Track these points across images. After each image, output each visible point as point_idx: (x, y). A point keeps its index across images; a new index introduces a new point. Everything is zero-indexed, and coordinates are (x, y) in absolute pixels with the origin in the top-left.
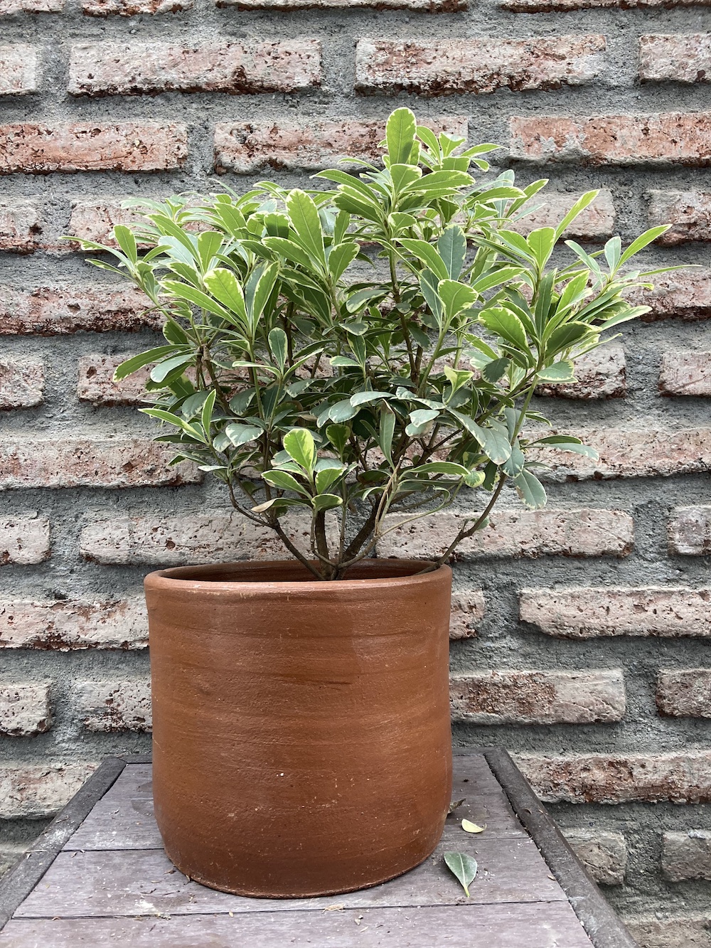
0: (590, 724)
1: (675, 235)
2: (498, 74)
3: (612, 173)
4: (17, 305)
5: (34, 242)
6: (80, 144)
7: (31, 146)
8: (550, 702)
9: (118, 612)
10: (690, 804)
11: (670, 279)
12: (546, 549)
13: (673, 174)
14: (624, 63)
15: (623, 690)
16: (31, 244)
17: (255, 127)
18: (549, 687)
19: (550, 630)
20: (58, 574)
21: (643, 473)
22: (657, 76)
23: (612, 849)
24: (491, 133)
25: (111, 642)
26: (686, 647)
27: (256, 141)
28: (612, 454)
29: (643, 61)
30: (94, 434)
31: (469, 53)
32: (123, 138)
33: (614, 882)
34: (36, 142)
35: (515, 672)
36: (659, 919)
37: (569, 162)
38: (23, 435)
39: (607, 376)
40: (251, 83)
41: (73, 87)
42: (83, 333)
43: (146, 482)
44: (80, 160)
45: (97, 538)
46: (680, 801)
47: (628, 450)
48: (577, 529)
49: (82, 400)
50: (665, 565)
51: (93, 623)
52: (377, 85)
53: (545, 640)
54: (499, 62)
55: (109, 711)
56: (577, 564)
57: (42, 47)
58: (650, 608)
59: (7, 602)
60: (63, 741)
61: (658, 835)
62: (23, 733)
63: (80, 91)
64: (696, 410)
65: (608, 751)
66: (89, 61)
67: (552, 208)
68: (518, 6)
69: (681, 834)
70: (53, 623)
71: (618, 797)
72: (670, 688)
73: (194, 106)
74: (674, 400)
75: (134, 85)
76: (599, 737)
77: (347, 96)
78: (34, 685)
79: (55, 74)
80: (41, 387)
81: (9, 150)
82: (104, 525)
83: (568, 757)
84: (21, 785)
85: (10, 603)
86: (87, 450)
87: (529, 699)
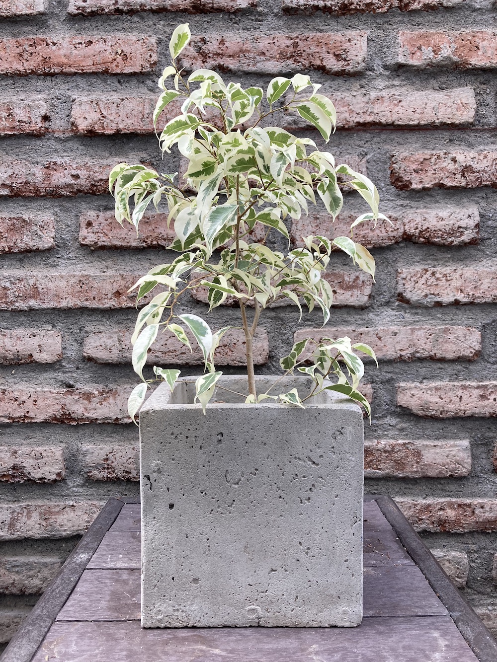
0: (445, 478)
3: (475, 75)
4: (34, 175)
5: (45, 128)
6: (77, 52)
7: (41, 54)
8: (418, 463)
9: (111, 398)
12: (418, 355)
15: (470, 455)
16: (43, 129)
17: (208, 39)
18: (417, 452)
19: (419, 412)
20: (67, 370)
21: (490, 300)
23: (458, 563)
24: (384, 44)
25: (107, 418)
27: (209, 50)
28: (468, 286)
30: (91, 269)
32: (109, 48)
33: (460, 586)
34: (45, 51)
35: (392, 442)
36: (490, 611)
37: (443, 66)
38: (41, 270)
39: (466, 228)
40: (204, 5)
41: (72, 9)
42: (82, 196)
43: (130, 305)
44: (77, 65)
45: (96, 345)
47: (480, 283)
48: (441, 340)
49: (82, 245)
51: (94, 405)
52: (299, 6)
53: (415, 419)
55: (106, 466)
56: (439, 365)
58: (492, 397)
59: (31, 390)
60: (74, 487)
61: (491, 554)
62: (46, 481)
63: (77, 12)
65: (457, 496)
67: (429, 102)
70: (65, 405)
71: (464, 528)
73: (162, 23)
75: (117, 7)
76: (452, 487)
77: (276, 15)
78: (52, 448)
80: (53, 235)
81: (25, 58)
82: (100, 335)
83: (429, 501)
84: (46, 515)
85: (34, 390)
86: (87, 282)
87: (403, 460)
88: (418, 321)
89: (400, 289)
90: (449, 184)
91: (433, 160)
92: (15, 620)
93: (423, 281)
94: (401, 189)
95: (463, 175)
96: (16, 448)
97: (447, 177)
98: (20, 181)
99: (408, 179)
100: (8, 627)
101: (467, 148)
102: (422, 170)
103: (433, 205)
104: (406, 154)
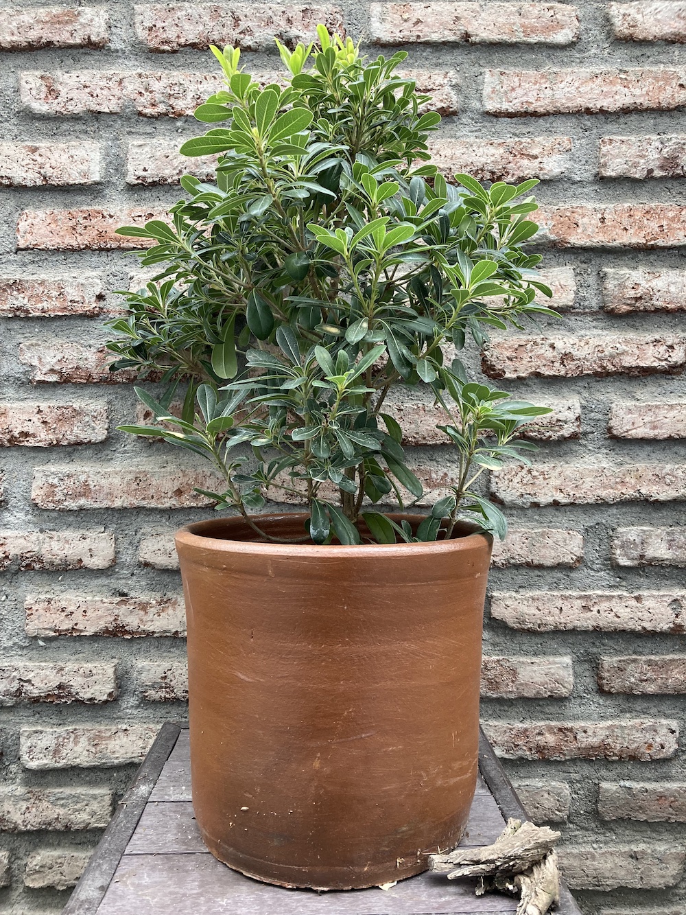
0: (545, 699)
1: (625, 307)
2: (482, 170)
3: (574, 253)
4: (86, 359)
5: (99, 308)
7: (96, 228)
8: (513, 681)
9: (170, 608)
10: (621, 760)
11: (619, 343)
12: (512, 561)
13: (625, 255)
14: (587, 162)
15: (571, 672)
16: (97, 309)
18: (513, 670)
19: (514, 625)
20: (121, 576)
21: (592, 501)
22: (613, 174)
23: (559, 795)
25: (165, 632)
26: (622, 640)
28: (568, 486)
29: (602, 161)
30: (150, 465)
31: (459, 151)
33: (559, 820)
34: (101, 224)
36: (594, 849)
37: (539, 245)
38: (92, 465)
39: (565, 422)
41: (131, 179)
42: (140, 383)
43: (192, 504)
44: (136, 240)
46: (613, 758)
47: (581, 482)
48: (538, 545)
49: (140, 437)
50: (609, 574)
51: (151, 616)
53: (510, 633)
54: (483, 160)
55: (164, 685)
56: (537, 573)
57: (104, 143)
58: (595, 609)
59: (81, 599)
60: (127, 708)
61: (595, 784)
62: (96, 702)
63: (136, 182)
64: (636, 449)
65: (557, 719)
66: (144, 156)
68: (499, 113)
69: (613, 784)
70: (118, 616)
71: (564, 755)
72: (608, 671)
74: (618, 442)
75: (180, 176)
76: (551, 709)
78: (103, 664)
79: (115, 165)
80: (106, 426)
81: (78, 232)
82: (159, 538)
83: (525, 726)
84: (95, 741)
85: (84, 600)
86: (145, 479)
87: (497, 679)
88: (512, 524)
89: (493, 488)
90: (547, 373)
91: (529, 346)
92: (59, 861)
93: (517, 479)
94: (494, 379)
95: (562, 363)
96: (61, 664)
97: (545, 365)
98: (70, 367)
99: (500, 368)
100: (50, 868)
101: (567, 333)
102: (516, 358)
103: (529, 396)
104: (500, 340)
